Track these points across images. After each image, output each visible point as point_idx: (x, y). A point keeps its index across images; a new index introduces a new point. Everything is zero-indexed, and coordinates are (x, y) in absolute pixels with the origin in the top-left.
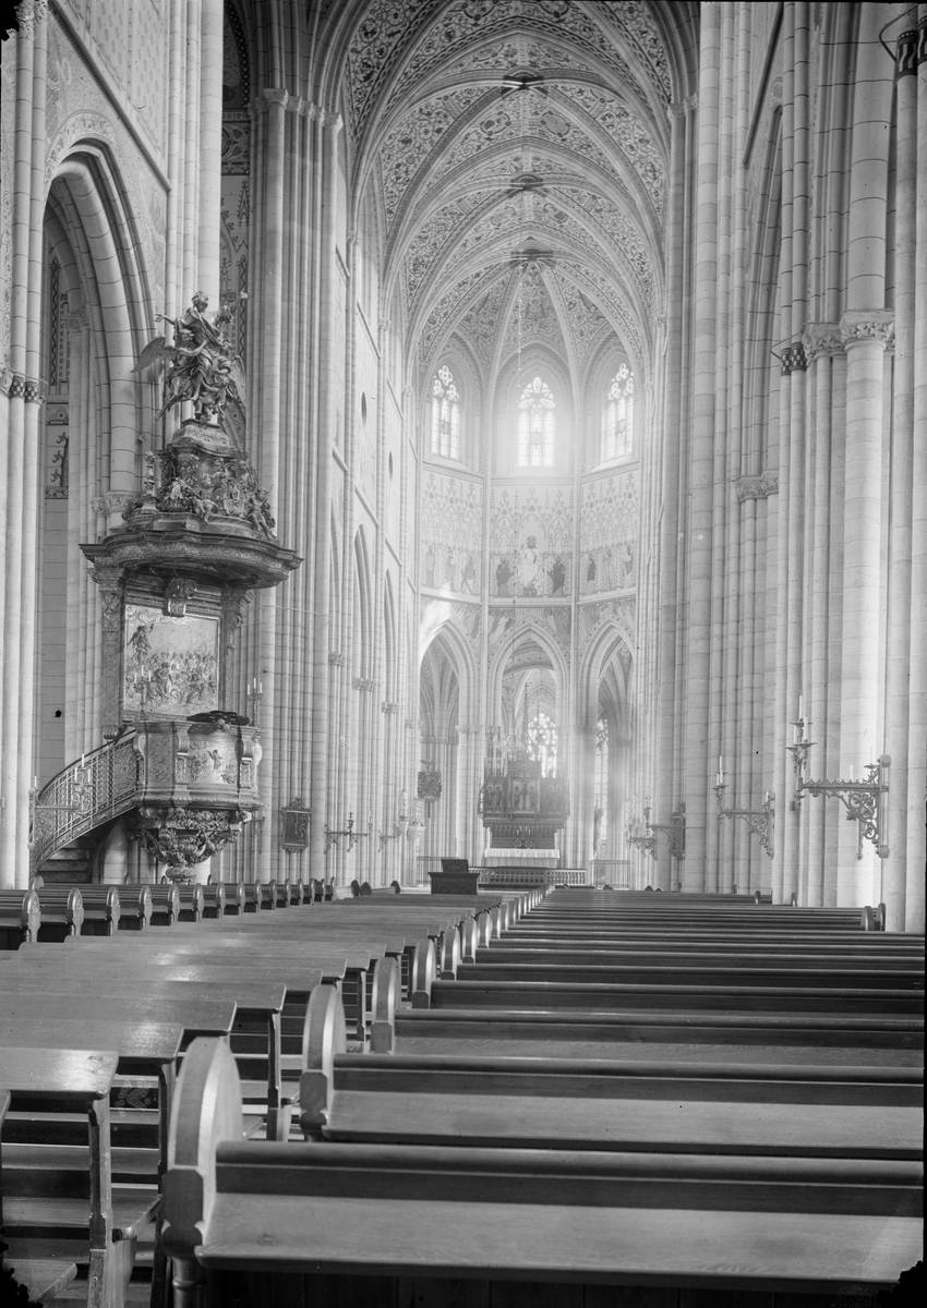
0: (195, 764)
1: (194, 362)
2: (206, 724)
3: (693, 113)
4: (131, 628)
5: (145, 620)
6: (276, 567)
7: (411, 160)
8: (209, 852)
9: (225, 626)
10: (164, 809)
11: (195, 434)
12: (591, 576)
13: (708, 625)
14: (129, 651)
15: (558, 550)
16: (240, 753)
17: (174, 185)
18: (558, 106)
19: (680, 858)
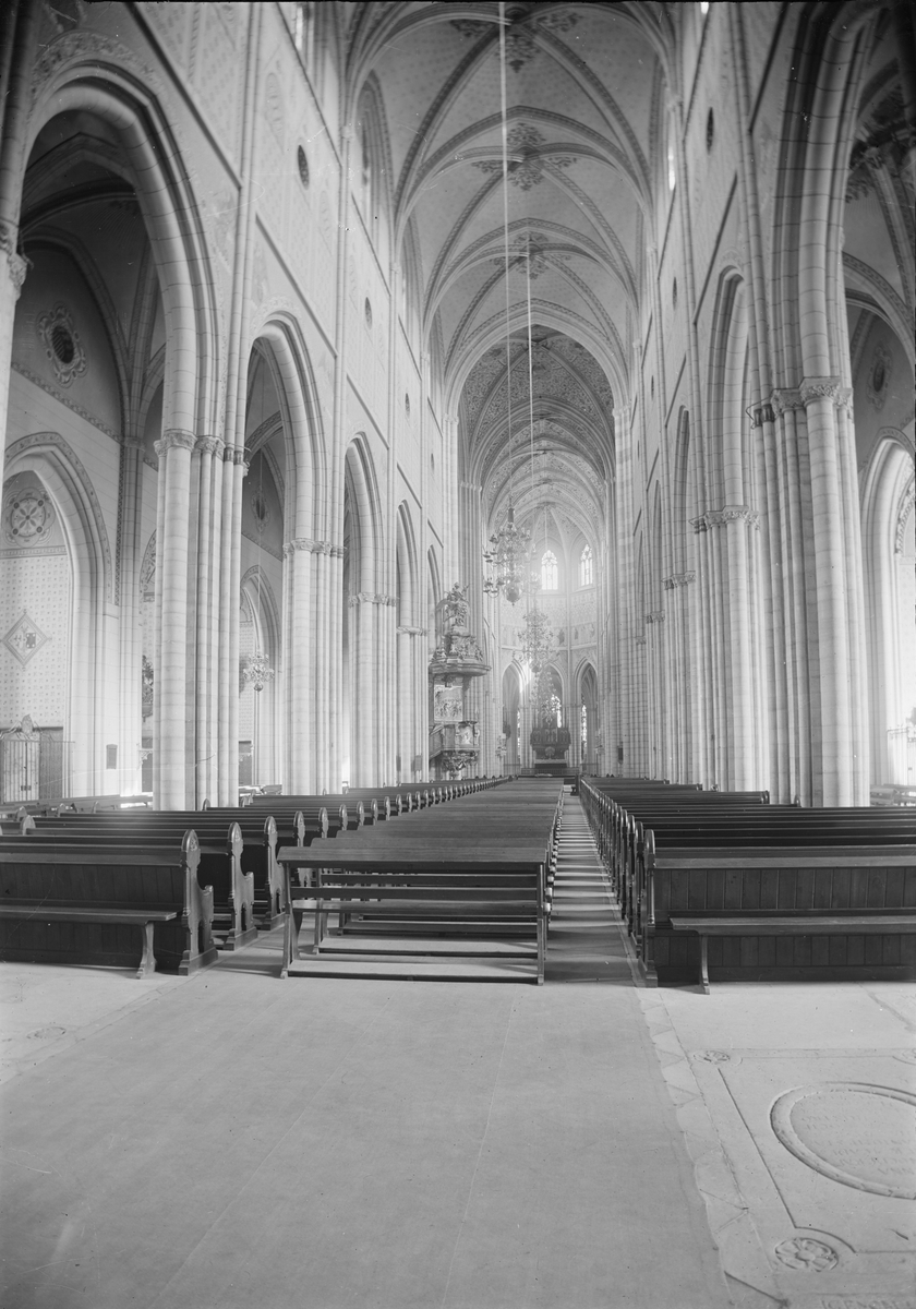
0: (461, 738)
1: (456, 605)
2: (464, 724)
3: (614, 484)
4: (436, 691)
5: (440, 689)
6: (484, 672)
7: (499, 480)
8: (464, 766)
9: (465, 689)
10: (451, 753)
11: (457, 629)
12: (576, 637)
13: (628, 685)
14: (435, 700)
15: (561, 626)
16: (474, 733)
17: (445, 545)
18: (558, 459)
19: (621, 763)
